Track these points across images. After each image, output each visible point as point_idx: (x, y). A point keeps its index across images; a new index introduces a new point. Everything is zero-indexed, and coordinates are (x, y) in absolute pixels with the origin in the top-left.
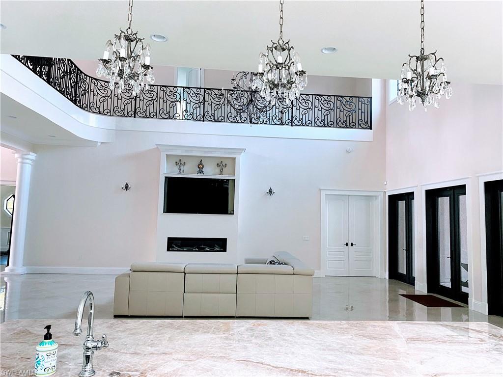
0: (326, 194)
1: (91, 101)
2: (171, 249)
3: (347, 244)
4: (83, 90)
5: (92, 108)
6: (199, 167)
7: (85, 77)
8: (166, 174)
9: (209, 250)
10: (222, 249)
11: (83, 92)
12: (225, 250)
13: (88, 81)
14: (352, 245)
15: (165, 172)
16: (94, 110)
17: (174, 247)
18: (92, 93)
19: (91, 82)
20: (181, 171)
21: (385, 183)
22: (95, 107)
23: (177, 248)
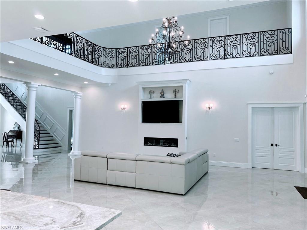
0: (252, 108)
1: (104, 60)
2: (146, 144)
3: (272, 145)
4: (98, 55)
5: (105, 65)
6: (161, 94)
7: (99, 48)
8: (142, 99)
9: (167, 145)
10: (176, 146)
11: (98, 56)
12: (177, 146)
13: (101, 50)
14: (276, 145)
15: (142, 98)
16: (106, 66)
17: (148, 143)
18: (104, 56)
19: (104, 50)
20: (152, 97)
21: (305, 96)
22: (107, 64)
23: (149, 144)
